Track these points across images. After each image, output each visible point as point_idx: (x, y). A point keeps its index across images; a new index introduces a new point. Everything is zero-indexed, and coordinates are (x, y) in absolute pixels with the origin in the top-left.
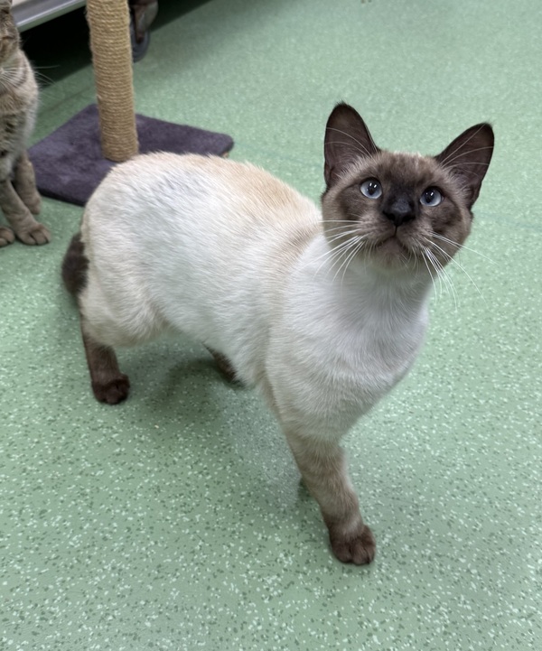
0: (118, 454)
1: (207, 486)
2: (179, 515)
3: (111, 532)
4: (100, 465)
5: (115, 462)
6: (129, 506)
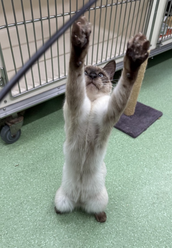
0: (116, 209)
1: (140, 227)
2: (131, 233)
3: (112, 232)
4: (111, 210)
5: (115, 211)
6: (117, 225)
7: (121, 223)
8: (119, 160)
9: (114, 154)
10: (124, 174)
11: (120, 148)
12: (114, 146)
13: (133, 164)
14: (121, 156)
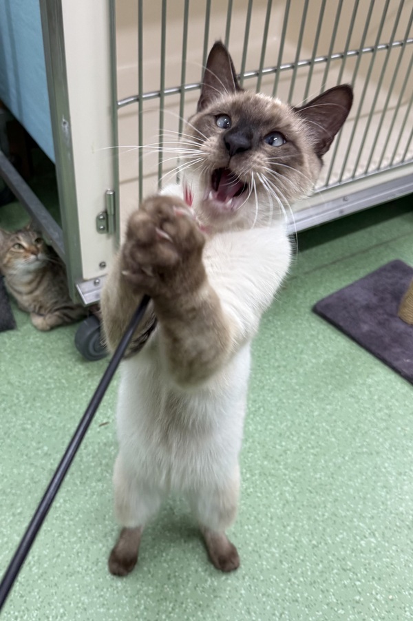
4: (342, 604)
11: (382, 419)
12: (364, 408)
14: (382, 444)
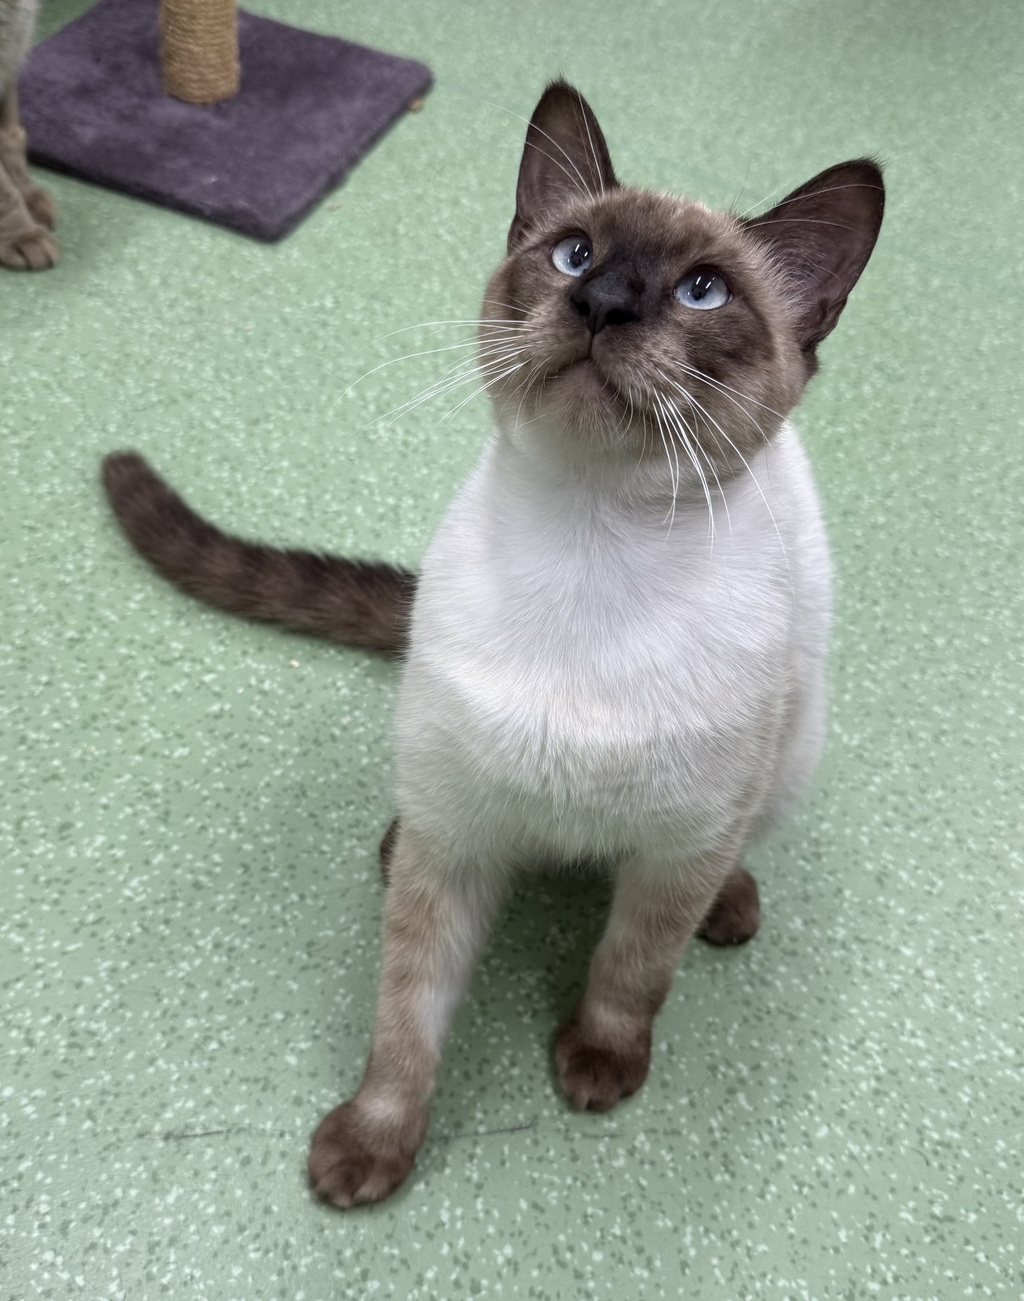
0: (217, 716)
2: (347, 844)
3: (209, 873)
4: (179, 736)
5: (211, 731)
6: (243, 821)
7: (264, 800)
8: (189, 396)
9: (142, 368)
10: (236, 484)
12: (131, 311)
13: (292, 409)
14: (195, 373)
